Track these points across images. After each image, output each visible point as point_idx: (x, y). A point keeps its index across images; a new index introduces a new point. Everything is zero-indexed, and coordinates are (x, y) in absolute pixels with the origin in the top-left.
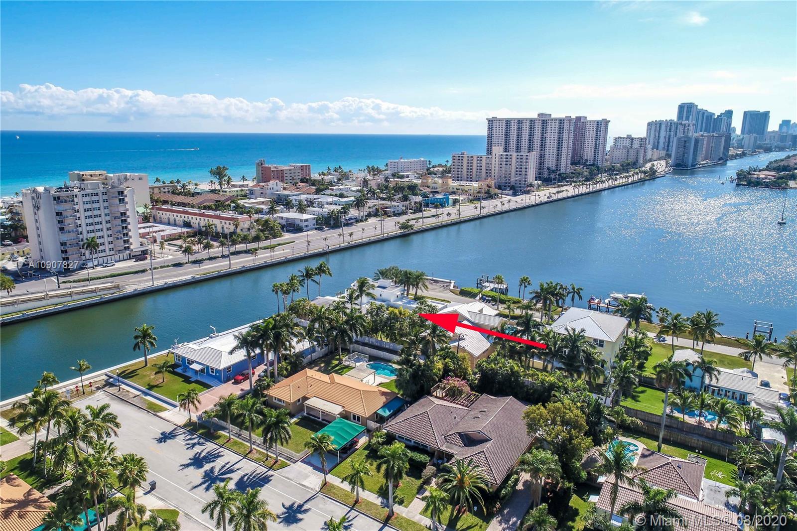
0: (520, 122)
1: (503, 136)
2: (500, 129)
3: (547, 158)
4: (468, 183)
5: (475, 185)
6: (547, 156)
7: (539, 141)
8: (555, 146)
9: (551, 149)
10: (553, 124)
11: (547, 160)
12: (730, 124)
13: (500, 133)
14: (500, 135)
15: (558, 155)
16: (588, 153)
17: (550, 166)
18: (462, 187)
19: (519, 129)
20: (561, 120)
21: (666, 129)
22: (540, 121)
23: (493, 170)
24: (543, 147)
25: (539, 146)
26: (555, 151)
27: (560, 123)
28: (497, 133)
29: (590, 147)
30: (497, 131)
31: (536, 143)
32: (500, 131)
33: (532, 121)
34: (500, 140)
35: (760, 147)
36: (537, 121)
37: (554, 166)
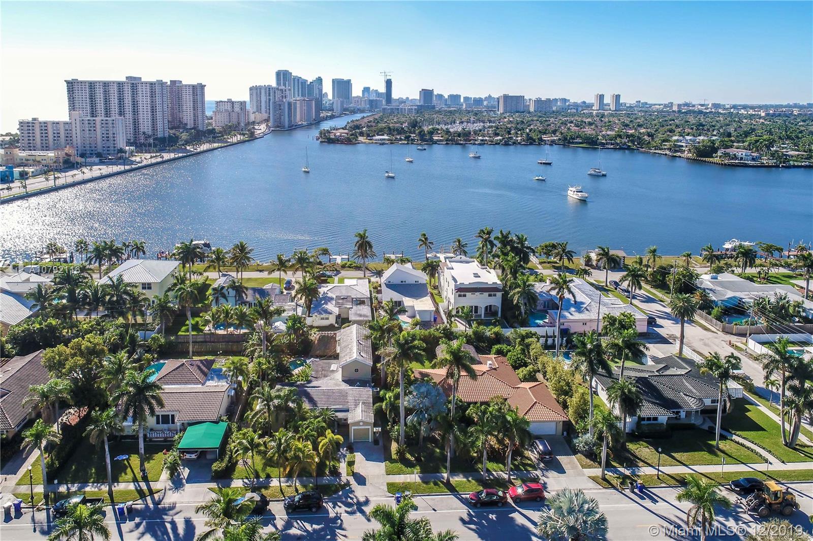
0: (106, 84)
1: (88, 99)
2: (84, 92)
3: (141, 122)
4: (42, 153)
5: (50, 155)
6: (141, 121)
7: (130, 105)
8: (149, 110)
9: (145, 113)
10: (144, 87)
11: (142, 125)
12: (321, 90)
13: (84, 97)
14: (84, 99)
15: (153, 120)
16: (188, 117)
17: (146, 130)
18: (33, 158)
19: (106, 93)
20: (152, 84)
21: (266, 94)
22: (129, 85)
23: (74, 136)
24: (135, 111)
25: (131, 110)
26: (149, 115)
27: (152, 87)
28: (80, 97)
29: (188, 111)
30: (80, 94)
31: (127, 107)
32: (84, 94)
33: (120, 84)
34: (84, 104)
35: (346, 110)
36: (126, 85)
37: (150, 130)
